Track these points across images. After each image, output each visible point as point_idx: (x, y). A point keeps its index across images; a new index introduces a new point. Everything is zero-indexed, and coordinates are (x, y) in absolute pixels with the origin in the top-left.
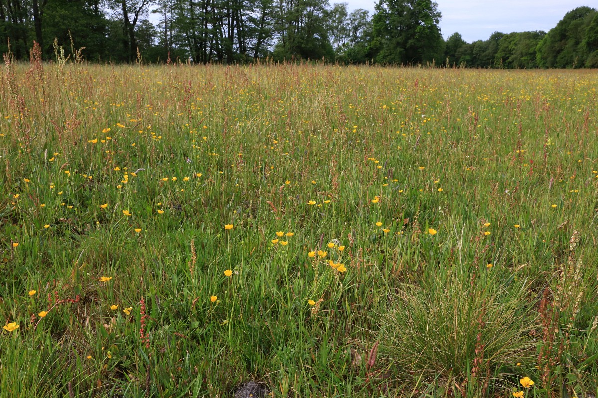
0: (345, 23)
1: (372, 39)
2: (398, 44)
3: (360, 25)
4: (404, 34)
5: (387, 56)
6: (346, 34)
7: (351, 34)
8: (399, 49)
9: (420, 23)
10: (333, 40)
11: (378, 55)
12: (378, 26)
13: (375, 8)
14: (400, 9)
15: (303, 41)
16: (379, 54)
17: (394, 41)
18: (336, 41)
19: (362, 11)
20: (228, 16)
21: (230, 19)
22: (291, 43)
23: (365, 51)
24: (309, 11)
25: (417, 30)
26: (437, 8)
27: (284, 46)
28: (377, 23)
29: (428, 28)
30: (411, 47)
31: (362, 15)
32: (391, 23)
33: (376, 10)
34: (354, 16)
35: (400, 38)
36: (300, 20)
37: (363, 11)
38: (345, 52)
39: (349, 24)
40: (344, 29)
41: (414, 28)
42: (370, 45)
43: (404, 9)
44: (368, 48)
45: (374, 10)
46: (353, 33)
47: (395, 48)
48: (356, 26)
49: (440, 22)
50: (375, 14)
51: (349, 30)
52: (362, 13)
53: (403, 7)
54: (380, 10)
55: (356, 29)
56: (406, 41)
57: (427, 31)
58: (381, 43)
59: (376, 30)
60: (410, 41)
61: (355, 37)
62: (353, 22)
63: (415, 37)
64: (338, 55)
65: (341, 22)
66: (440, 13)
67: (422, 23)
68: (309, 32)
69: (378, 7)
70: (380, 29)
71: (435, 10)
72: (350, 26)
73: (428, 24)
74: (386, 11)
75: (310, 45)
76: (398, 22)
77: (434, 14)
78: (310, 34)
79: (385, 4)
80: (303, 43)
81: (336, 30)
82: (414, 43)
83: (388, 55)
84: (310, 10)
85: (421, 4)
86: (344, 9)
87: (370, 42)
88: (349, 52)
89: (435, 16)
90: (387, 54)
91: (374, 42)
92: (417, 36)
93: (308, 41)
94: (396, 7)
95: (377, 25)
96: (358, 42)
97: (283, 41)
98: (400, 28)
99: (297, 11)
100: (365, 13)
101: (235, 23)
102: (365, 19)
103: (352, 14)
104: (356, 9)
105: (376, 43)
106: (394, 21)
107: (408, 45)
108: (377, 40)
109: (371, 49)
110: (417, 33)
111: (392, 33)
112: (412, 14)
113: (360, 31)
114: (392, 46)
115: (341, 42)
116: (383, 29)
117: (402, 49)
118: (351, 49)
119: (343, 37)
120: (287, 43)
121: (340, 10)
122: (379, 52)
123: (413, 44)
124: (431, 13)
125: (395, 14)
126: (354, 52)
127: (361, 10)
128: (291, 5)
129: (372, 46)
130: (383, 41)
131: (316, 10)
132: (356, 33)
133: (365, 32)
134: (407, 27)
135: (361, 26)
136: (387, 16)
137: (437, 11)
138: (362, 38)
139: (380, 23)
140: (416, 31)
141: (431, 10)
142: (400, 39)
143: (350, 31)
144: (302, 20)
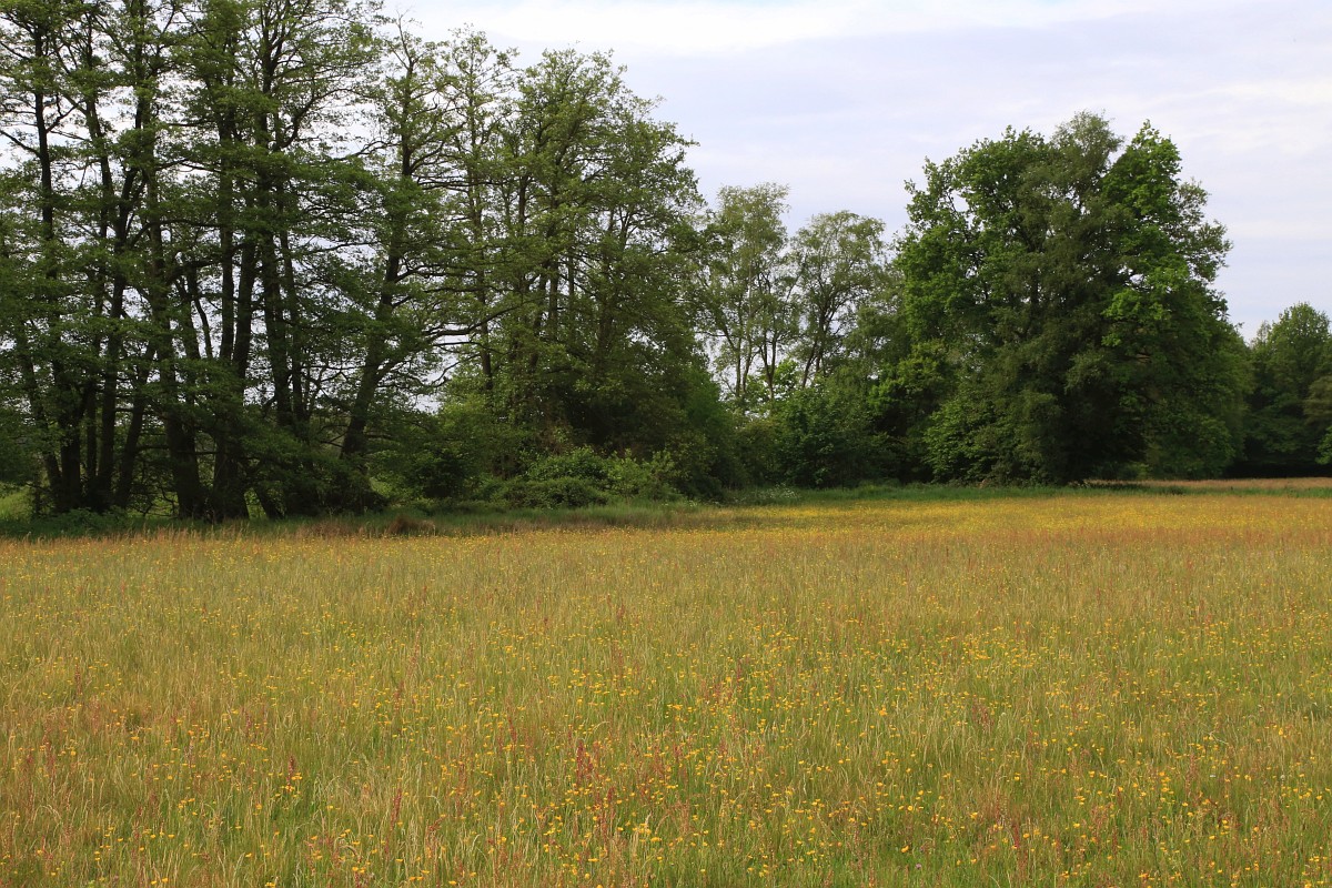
0: (774, 274)
1: (901, 348)
2: (1026, 371)
3: (843, 285)
4: (1051, 329)
5: (977, 425)
6: (778, 328)
7: (804, 324)
8: (1030, 398)
9: (1126, 277)
10: (718, 353)
11: (932, 424)
12: (930, 291)
13: (912, 209)
14: (1029, 217)
15: (577, 364)
16: (935, 416)
17: (1007, 359)
18: (733, 355)
19: (851, 222)
20: (223, 256)
21: (236, 270)
22: (520, 371)
23: (870, 401)
24: (605, 226)
25: (1116, 306)
26: (1202, 208)
27: (490, 386)
28: (924, 276)
29: (1167, 300)
30: (1090, 387)
31: (853, 238)
32: (989, 275)
33: (916, 218)
34: (815, 243)
35: (1035, 343)
36: (565, 270)
37: (858, 223)
38: (777, 408)
39: (790, 281)
40: (769, 304)
41: (1101, 300)
42: (895, 377)
43: (1050, 217)
44: (885, 387)
45: (906, 218)
46: (812, 319)
47: (1013, 389)
48: (824, 288)
49: (1220, 272)
50: (913, 236)
51: (793, 305)
52: (850, 229)
53: (1040, 206)
54: (936, 218)
55: (825, 302)
56: (1062, 360)
57: (1159, 313)
58: (943, 368)
59: (919, 307)
60: (1081, 361)
61: (823, 338)
62: (812, 270)
63: (1106, 341)
64: (743, 420)
65: (756, 271)
66: (1219, 231)
67: (1136, 278)
68: (606, 320)
69: (924, 207)
70: (936, 303)
71: (1196, 218)
72: (796, 289)
73: (1164, 281)
74: (963, 223)
75: (613, 383)
76: (1023, 273)
77: (1191, 235)
78: (610, 333)
79: (955, 194)
80: (579, 373)
81: (732, 306)
82: (1103, 369)
83: (982, 423)
84: (612, 223)
85: (1127, 193)
86: (767, 211)
87: (895, 361)
88: (794, 408)
89: (1197, 246)
90: (972, 418)
91: (913, 361)
92: (1112, 338)
93: (601, 365)
94: (1010, 205)
95: (924, 285)
96: (837, 362)
97: (486, 361)
98: (1034, 300)
99: (551, 229)
100: (868, 230)
101: (258, 287)
102: (868, 258)
103: (804, 233)
104: (825, 213)
105: (920, 366)
106: (1004, 270)
107: (1073, 379)
108: (926, 355)
109: (898, 392)
110: (1111, 321)
111: (993, 320)
112: (1088, 236)
113: (842, 310)
114: (996, 381)
115: (758, 362)
116: (953, 304)
117: (1047, 397)
118: (807, 396)
119: (765, 341)
120: (503, 376)
121: (747, 217)
122: (937, 408)
123: (1096, 373)
124: (1174, 234)
125: (1006, 239)
126: (821, 409)
127: (845, 216)
128: (523, 202)
129: (901, 381)
130: (954, 357)
131: (636, 224)
132: (825, 320)
133: (867, 316)
134: (1065, 293)
135: (846, 289)
136: (969, 247)
137: (1203, 222)
138: (853, 342)
139: (936, 279)
140: (1109, 312)
141: (1175, 218)
142: (1034, 350)
143: (797, 309)
144: (573, 269)
